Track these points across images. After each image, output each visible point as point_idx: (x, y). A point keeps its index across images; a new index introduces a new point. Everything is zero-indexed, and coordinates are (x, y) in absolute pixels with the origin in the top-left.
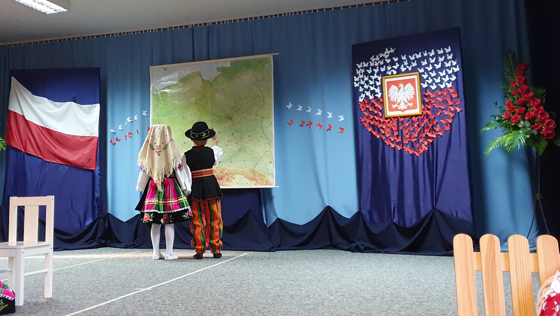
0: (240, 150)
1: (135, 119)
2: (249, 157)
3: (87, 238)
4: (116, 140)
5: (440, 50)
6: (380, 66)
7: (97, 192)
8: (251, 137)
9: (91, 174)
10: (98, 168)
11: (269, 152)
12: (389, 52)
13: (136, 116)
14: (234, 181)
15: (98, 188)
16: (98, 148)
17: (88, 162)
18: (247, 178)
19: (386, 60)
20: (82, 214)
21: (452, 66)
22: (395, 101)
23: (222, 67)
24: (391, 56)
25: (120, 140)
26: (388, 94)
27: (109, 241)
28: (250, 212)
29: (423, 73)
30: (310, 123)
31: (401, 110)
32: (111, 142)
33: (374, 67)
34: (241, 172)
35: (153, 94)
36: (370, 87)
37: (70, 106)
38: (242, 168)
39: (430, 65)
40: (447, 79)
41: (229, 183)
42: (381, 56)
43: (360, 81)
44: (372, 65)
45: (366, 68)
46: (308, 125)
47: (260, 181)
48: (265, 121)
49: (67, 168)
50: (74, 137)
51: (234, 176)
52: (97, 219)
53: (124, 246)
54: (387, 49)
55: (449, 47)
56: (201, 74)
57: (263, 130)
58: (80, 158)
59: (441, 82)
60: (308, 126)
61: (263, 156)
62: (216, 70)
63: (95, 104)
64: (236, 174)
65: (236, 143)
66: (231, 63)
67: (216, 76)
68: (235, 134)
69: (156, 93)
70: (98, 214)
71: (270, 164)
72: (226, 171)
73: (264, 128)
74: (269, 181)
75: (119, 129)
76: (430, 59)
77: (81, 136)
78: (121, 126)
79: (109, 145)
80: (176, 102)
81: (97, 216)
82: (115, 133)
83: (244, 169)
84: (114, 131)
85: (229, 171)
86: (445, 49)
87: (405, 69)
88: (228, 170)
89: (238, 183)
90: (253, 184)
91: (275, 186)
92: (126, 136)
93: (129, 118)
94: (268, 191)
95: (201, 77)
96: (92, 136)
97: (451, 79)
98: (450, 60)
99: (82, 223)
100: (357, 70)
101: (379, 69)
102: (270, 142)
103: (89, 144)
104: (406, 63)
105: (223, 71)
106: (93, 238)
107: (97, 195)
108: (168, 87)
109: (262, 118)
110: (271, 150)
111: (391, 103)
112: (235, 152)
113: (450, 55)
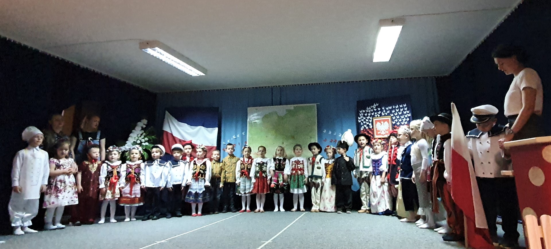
1: (238, 137)
5: (401, 105)
6: (371, 112)
12: (375, 105)
13: (239, 135)
19: (374, 109)
21: (407, 113)
22: (379, 130)
23: (288, 109)
24: (377, 107)
26: (376, 126)
29: (393, 117)
30: (336, 141)
31: (382, 135)
33: (368, 113)
36: (367, 123)
37: (200, 128)
39: (396, 113)
40: (404, 120)
42: (372, 107)
43: (361, 119)
44: (367, 111)
45: (364, 113)
46: (334, 142)
54: (375, 104)
55: (405, 104)
59: (402, 121)
62: (285, 111)
63: (215, 127)
66: (294, 107)
67: (285, 114)
69: (251, 122)
75: (228, 142)
76: (396, 110)
78: (229, 140)
80: (262, 128)
82: (225, 144)
86: (404, 105)
87: (384, 114)
93: (234, 136)
95: (277, 114)
96: (213, 145)
97: (407, 120)
98: (406, 110)
100: (360, 114)
101: (371, 113)
104: (384, 111)
105: (289, 112)
108: (258, 119)
111: (377, 131)
113: (406, 108)
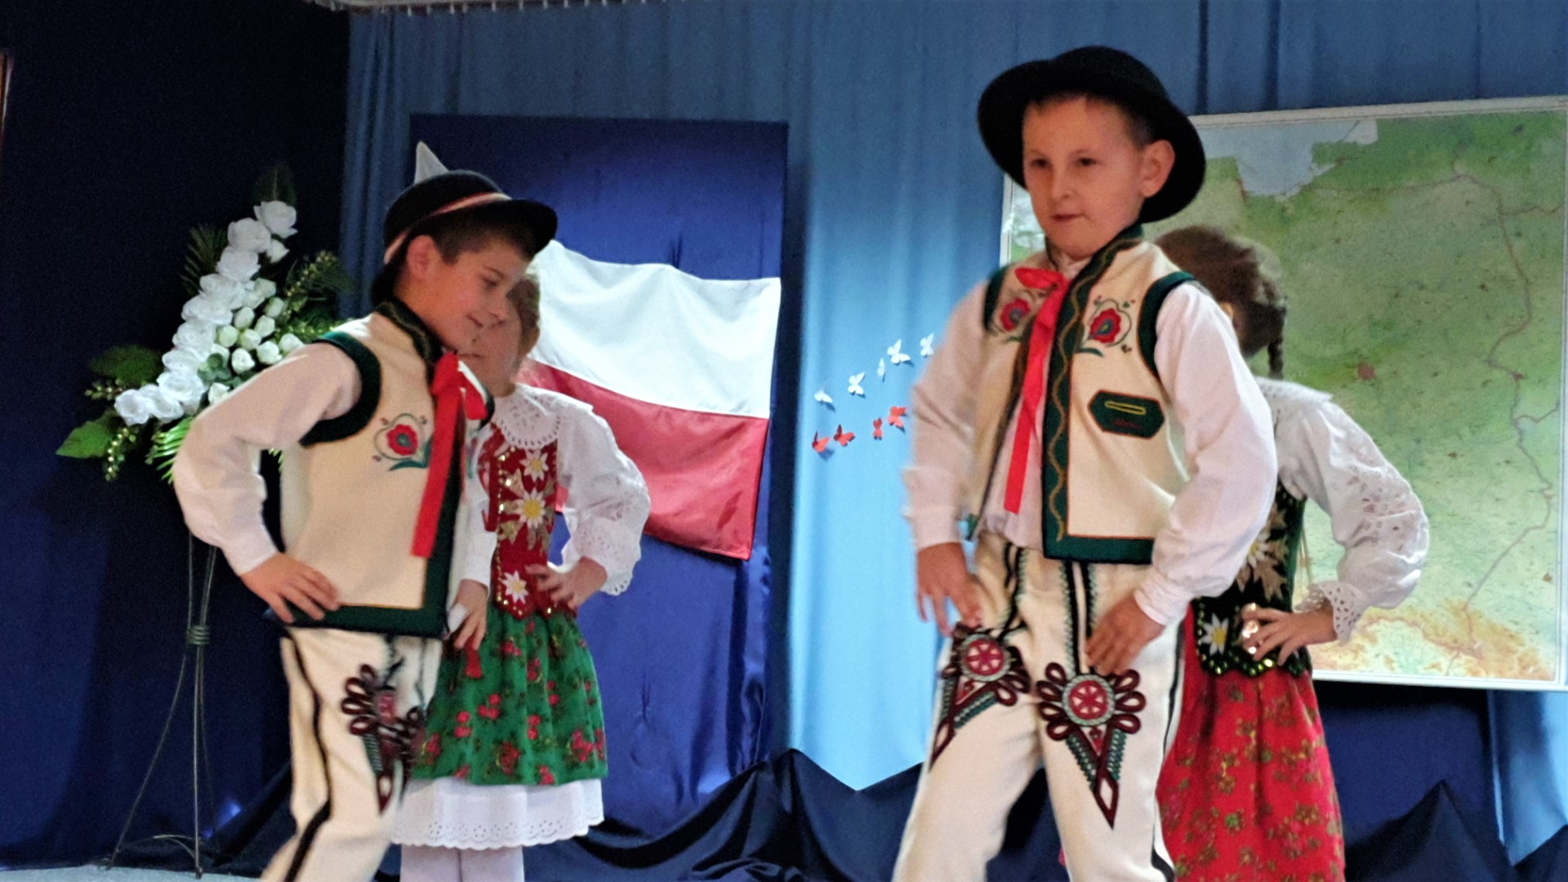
1: (923, 353)
2: (1448, 550)
4: (838, 437)
7: (756, 657)
8: (1460, 459)
9: (730, 577)
10: (762, 552)
11: (1541, 531)
13: (931, 337)
14: (1370, 651)
15: (756, 642)
16: (767, 470)
17: (721, 525)
18: (1432, 641)
20: (684, 740)
23: (1335, 141)
25: (852, 438)
28: (1441, 786)
32: (815, 444)
34: (1406, 614)
37: (655, 278)
41: (1348, 658)
47: (1495, 661)
48: (1529, 394)
51: (1374, 627)
52: (750, 772)
56: (1235, 168)
57: (1521, 432)
58: (690, 507)
61: (1513, 549)
63: (760, 276)
64: (1382, 622)
66: (1381, 123)
71: (1545, 584)
73: (1525, 424)
74: (1536, 663)
75: (851, 389)
77: (695, 413)
78: (860, 376)
79: (806, 460)
81: (748, 760)
82: (830, 407)
83: (1421, 602)
84: (827, 399)
89: (1389, 661)
90: (1462, 670)
93: (898, 345)
94: (1529, 704)
96: (741, 413)
99: (686, 784)
102: (1550, 486)
103: (728, 447)
106: (731, 851)
107: (753, 667)
109: (1518, 377)
110: (1551, 525)
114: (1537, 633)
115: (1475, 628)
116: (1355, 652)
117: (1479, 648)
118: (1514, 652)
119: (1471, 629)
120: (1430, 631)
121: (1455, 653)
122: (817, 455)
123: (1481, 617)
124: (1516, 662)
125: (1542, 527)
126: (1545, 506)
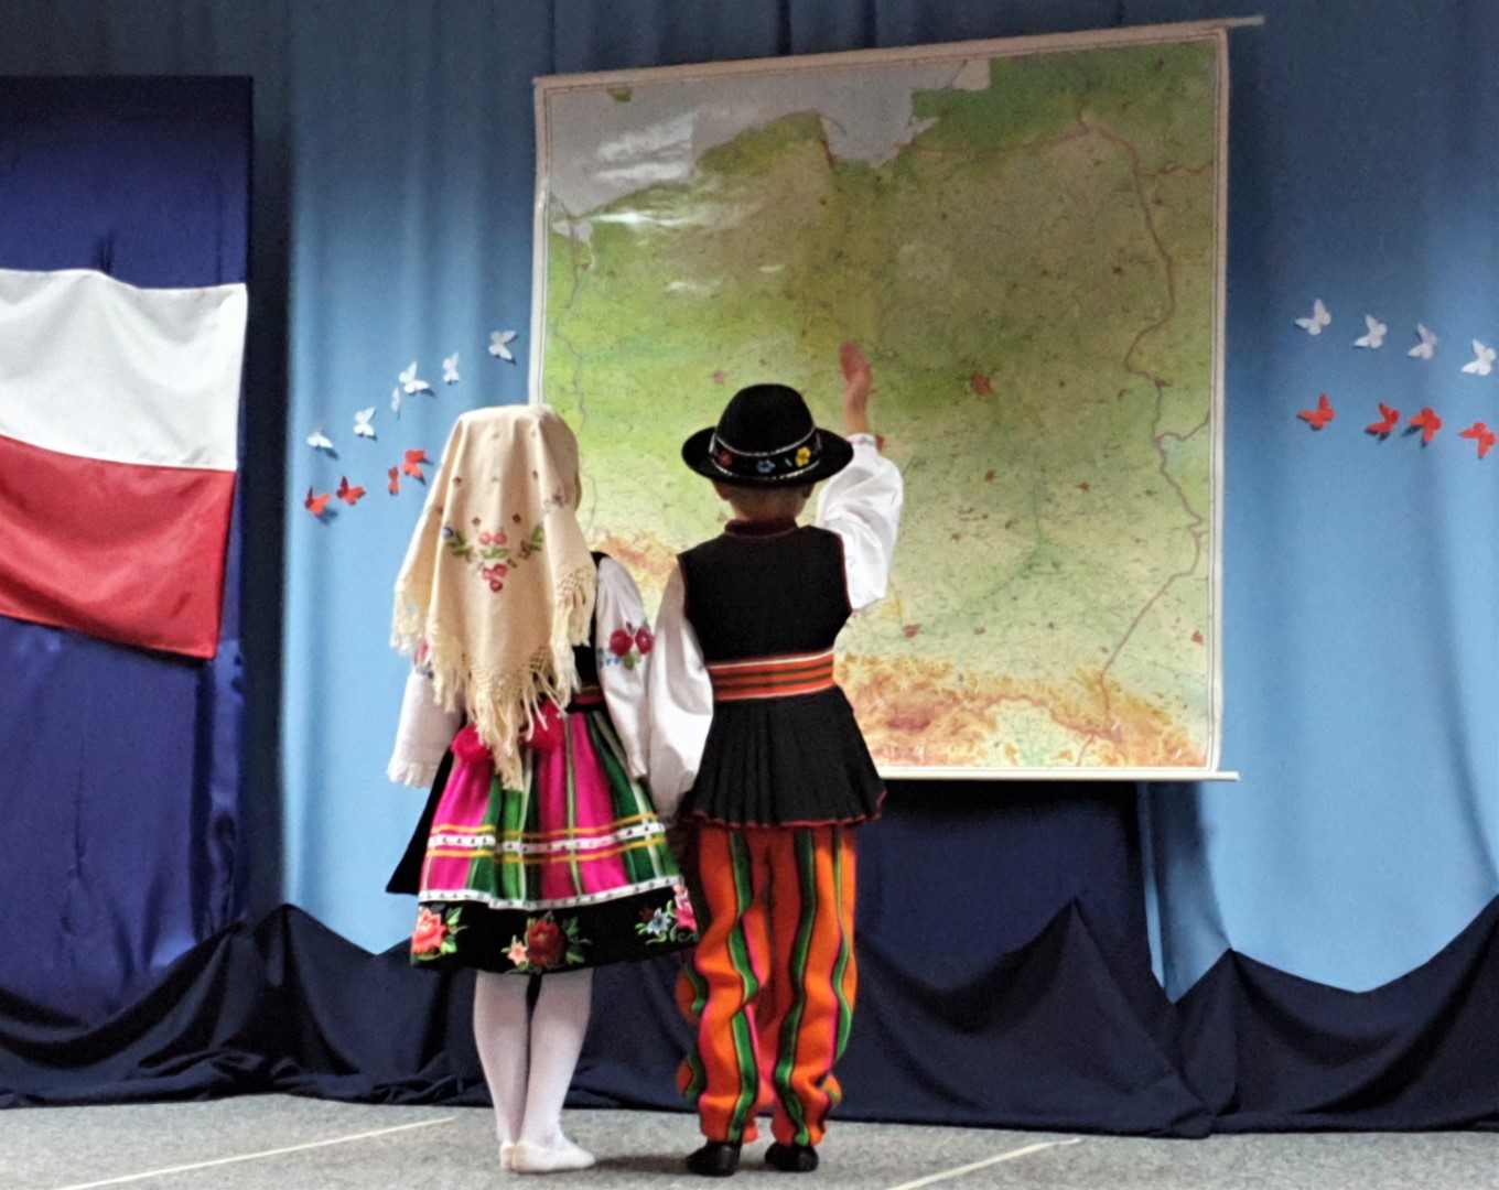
0: (1030, 566)
1: (447, 378)
2: (1080, 606)
3: (159, 1037)
7: (224, 787)
8: (1093, 493)
9: (186, 681)
10: (232, 647)
11: (1190, 579)
13: (455, 357)
14: (990, 739)
15: (227, 765)
16: (235, 540)
17: (175, 612)
18: (1062, 723)
20: (134, 903)
25: (360, 493)
27: (284, 1063)
28: (1074, 908)
30: (1427, 423)
32: (309, 503)
34: (1031, 691)
35: (553, 236)
38: (1036, 667)
41: (962, 751)
46: (1413, 429)
47: (1138, 744)
48: (1173, 404)
49: (53, 644)
50: (100, 469)
51: (994, 708)
52: (221, 935)
53: (367, 1090)
56: (820, 124)
57: (1163, 453)
58: (128, 593)
60: (1418, 436)
61: (1158, 604)
62: (906, 107)
63: (219, 281)
64: (1004, 702)
65: (1008, 525)
66: (994, 66)
67: (907, 141)
68: (1007, 476)
69: (567, 233)
70: (224, 908)
71: (1195, 645)
72: (949, 682)
73: (1169, 444)
74: (1185, 745)
75: (358, 430)
78: (370, 412)
79: (299, 524)
80: (676, 285)
81: (218, 919)
82: (331, 453)
83: (1049, 674)
84: (326, 443)
85: (966, 683)
88: (961, 678)
89: (1010, 751)
90: (1096, 759)
91: (1221, 768)
92: (393, 474)
93: (413, 368)
94: (1179, 800)
95: (825, 143)
96: (199, 465)
99: (137, 955)
102: (1200, 520)
103: (179, 512)
105: (945, 113)
106: (194, 1040)
107: (223, 800)
108: (637, 198)
109: (1160, 384)
110: (1201, 571)
112: (1003, 577)
114: (1186, 707)
115: (1113, 706)
116: (971, 741)
117: (1118, 729)
118: (1159, 733)
119: (1108, 708)
120: (1060, 710)
121: (1088, 737)
122: (314, 518)
123: (1119, 690)
124: (1161, 745)
125: (1190, 573)
126: (1193, 547)
